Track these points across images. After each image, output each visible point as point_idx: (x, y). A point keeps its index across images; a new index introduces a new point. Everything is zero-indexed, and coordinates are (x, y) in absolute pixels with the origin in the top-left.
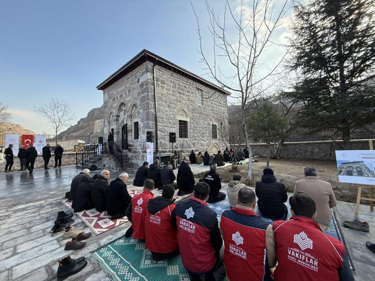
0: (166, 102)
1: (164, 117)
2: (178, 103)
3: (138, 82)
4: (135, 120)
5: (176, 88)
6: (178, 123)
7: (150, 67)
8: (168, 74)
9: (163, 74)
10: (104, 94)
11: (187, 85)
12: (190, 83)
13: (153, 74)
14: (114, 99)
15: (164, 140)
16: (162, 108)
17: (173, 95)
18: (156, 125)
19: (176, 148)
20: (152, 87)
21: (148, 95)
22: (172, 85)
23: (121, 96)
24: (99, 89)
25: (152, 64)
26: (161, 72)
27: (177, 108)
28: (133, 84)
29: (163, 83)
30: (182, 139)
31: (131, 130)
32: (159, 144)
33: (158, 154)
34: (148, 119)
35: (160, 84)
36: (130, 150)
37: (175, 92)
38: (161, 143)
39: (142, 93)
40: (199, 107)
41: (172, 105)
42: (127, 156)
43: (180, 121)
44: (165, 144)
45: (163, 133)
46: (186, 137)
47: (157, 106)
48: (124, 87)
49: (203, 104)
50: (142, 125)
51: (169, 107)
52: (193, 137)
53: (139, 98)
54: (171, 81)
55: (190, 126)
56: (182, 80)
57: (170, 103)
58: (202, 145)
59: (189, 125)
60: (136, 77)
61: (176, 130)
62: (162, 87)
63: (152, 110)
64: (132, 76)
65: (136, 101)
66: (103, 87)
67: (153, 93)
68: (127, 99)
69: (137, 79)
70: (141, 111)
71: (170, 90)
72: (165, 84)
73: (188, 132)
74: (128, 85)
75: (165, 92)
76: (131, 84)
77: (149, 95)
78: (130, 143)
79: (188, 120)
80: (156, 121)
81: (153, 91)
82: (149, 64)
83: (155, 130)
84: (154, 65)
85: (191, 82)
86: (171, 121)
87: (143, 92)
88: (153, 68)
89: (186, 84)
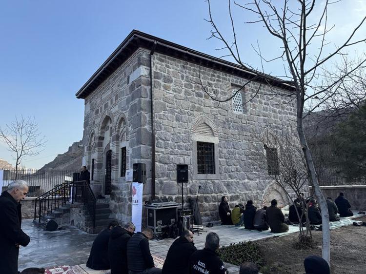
0: (172, 112)
1: (170, 137)
2: (195, 112)
3: (128, 82)
4: (122, 145)
5: (191, 87)
6: (195, 147)
7: (144, 56)
8: (177, 66)
9: (168, 67)
10: (85, 104)
11: (214, 80)
12: (219, 77)
13: (151, 67)
14: (97, 112)
15: (167, 178)
16: (165, 122)
17: (186, 99)
18: (153, 151)
19: (191, 192)
20: (148, 88)
21: (140, 102)
22: (184, 82)
23: (106, 106)
24: (78, 98)
25: (148, 52)
26: (164, 64)
27: (194, 121)
28: (122, 85)
29: (168, 80)
30: (202, 176)
31: (117, 160)
32: (158, 185)
33: (152, 204)
34: (139, 142)
35: (163, 83)
36: (113, 196)
37: (190, 94)
38: (161, 183)
39: (132, 100)
40: (239, 117)
41: (185, 117)
42: (108, 206)
43: (199, 143)
44: (170, 186)
45: (166, 166)
46: (212, 171)
47: (156, 119)
48: (110, 92)
49: (245, 111)
50: (131, 152)
51: (178, 120)
52: (227, 171)
53: (128, 107)
54: (183, 77)
55: (220, 152)
56: (204, 73)
57: (181, 112)
58: (246, 187)
59: (217, 150)
60: (125, 74)
61: (191, 159)
62: (166, 88)
63: (147, 127)
64: (121, 73)
65: (124, 112)
66: (85, 94)
67: (148, 99)
68: (113, 111)
69: (126, 78)
70: (130, 129)
71: (180, 92)
72: (171, 81)
73: (217, 163)
74: (115, 88)
75: (170, 94)
76: (119, 86)
77: (142, 102)
78: (114, 183)
79: (215, 140)
80: (153, 145)
81: (149, 94)
82: (143, 53)
83: (150, 160)
84: (152, 53)
85: (222, 74)
86: (181, 143)
87: (133, 98)
88: (150, 58)
89: (211, 80)
